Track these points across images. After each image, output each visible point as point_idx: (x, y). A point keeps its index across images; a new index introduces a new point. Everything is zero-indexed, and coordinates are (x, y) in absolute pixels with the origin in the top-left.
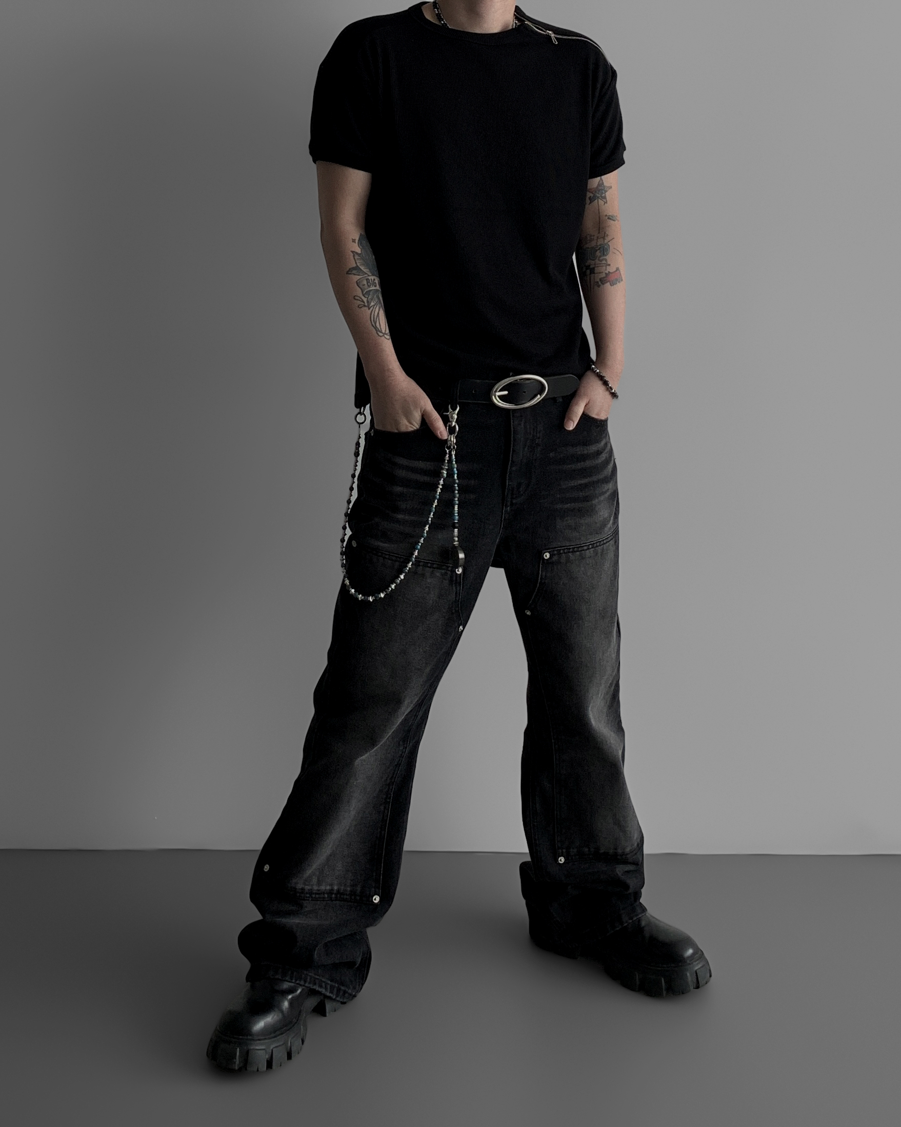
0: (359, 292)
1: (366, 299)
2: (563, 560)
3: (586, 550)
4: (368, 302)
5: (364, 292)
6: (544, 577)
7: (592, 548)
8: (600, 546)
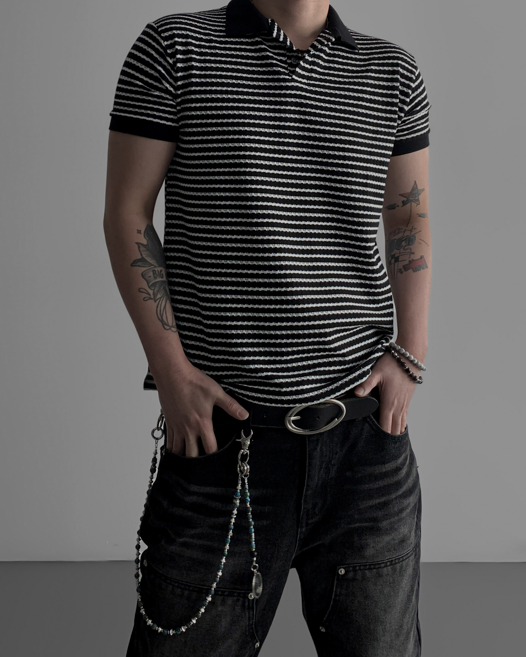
0: (144, 285)
1: (152, 291)
2: (359, 577)
3: (385, 567)
4: (154, 294)
5: (150, 285)
6: (338, 593)
7: (390, 565)
8: (399, 563)
